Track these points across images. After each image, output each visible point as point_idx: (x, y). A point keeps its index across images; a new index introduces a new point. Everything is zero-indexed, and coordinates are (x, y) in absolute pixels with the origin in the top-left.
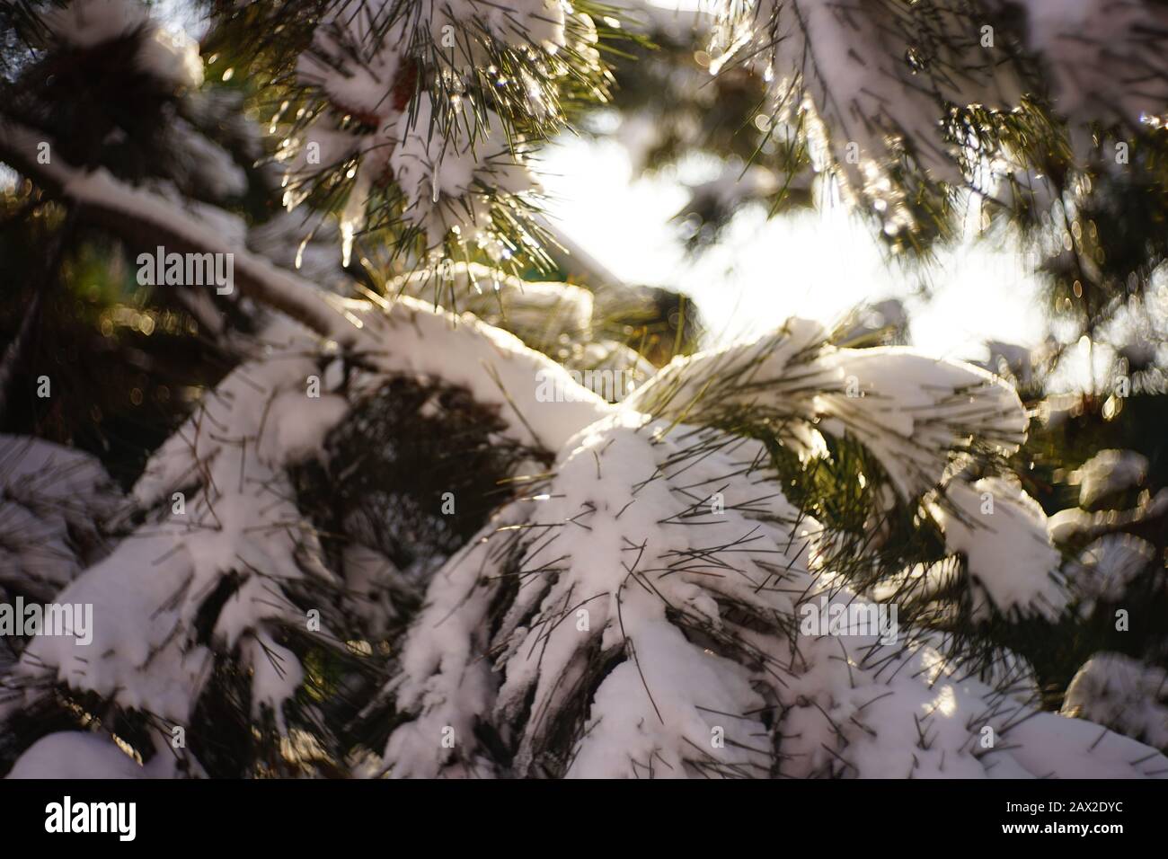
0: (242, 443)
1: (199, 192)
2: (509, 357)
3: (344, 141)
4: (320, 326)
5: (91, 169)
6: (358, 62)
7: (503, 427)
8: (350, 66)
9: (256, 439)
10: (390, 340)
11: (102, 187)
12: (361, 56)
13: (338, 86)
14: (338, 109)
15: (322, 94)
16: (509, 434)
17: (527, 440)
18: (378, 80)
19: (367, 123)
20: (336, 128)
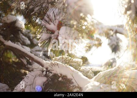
0: (30, 85)
1: (24, 44)
2: (73, 71)
3: (49, 35)
4: (42, 65)
5: (8, 41)
6: (52, 22)
7: (73, 83)
8: (50, 23)
9: (32, 84)
10: (54, 68)
11: (9, 43)
12: (52, 21)
13: (48, 26)
14: (48, 30)
15: (45, 27)
16: (74, 84)
17: (77, 85)
18: (55, 25)
19: (53, 32)
20: (47, 33)
